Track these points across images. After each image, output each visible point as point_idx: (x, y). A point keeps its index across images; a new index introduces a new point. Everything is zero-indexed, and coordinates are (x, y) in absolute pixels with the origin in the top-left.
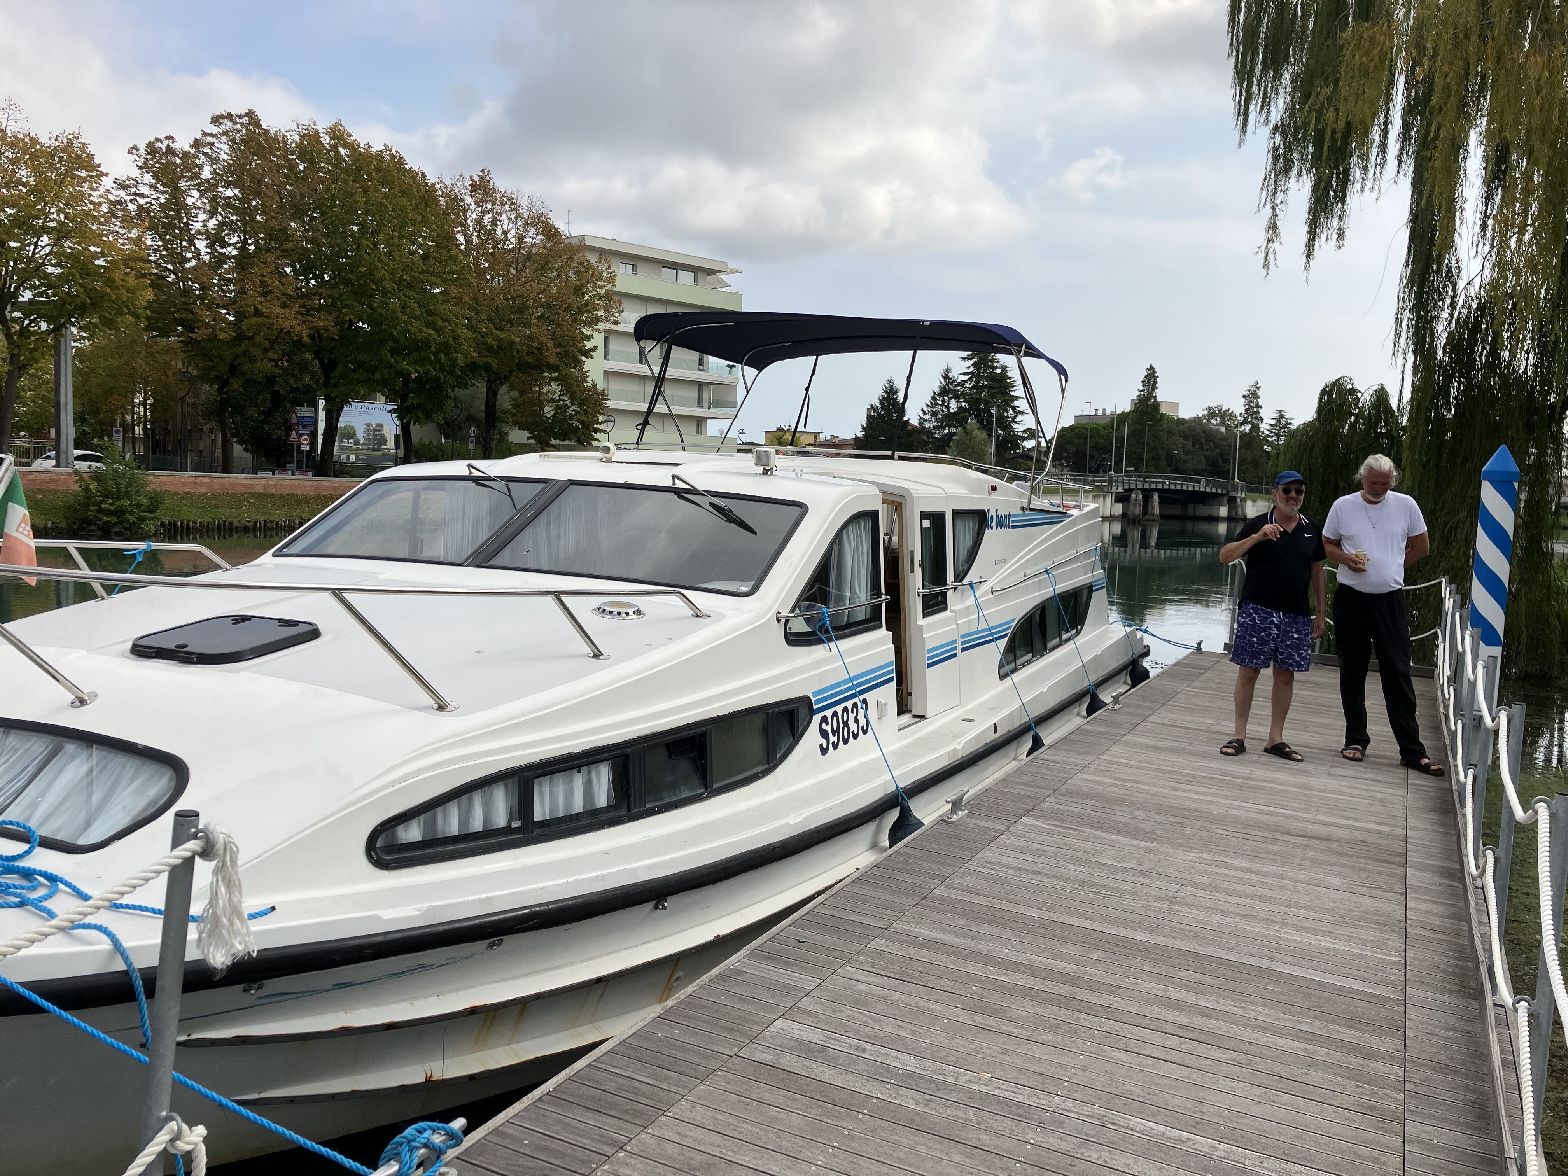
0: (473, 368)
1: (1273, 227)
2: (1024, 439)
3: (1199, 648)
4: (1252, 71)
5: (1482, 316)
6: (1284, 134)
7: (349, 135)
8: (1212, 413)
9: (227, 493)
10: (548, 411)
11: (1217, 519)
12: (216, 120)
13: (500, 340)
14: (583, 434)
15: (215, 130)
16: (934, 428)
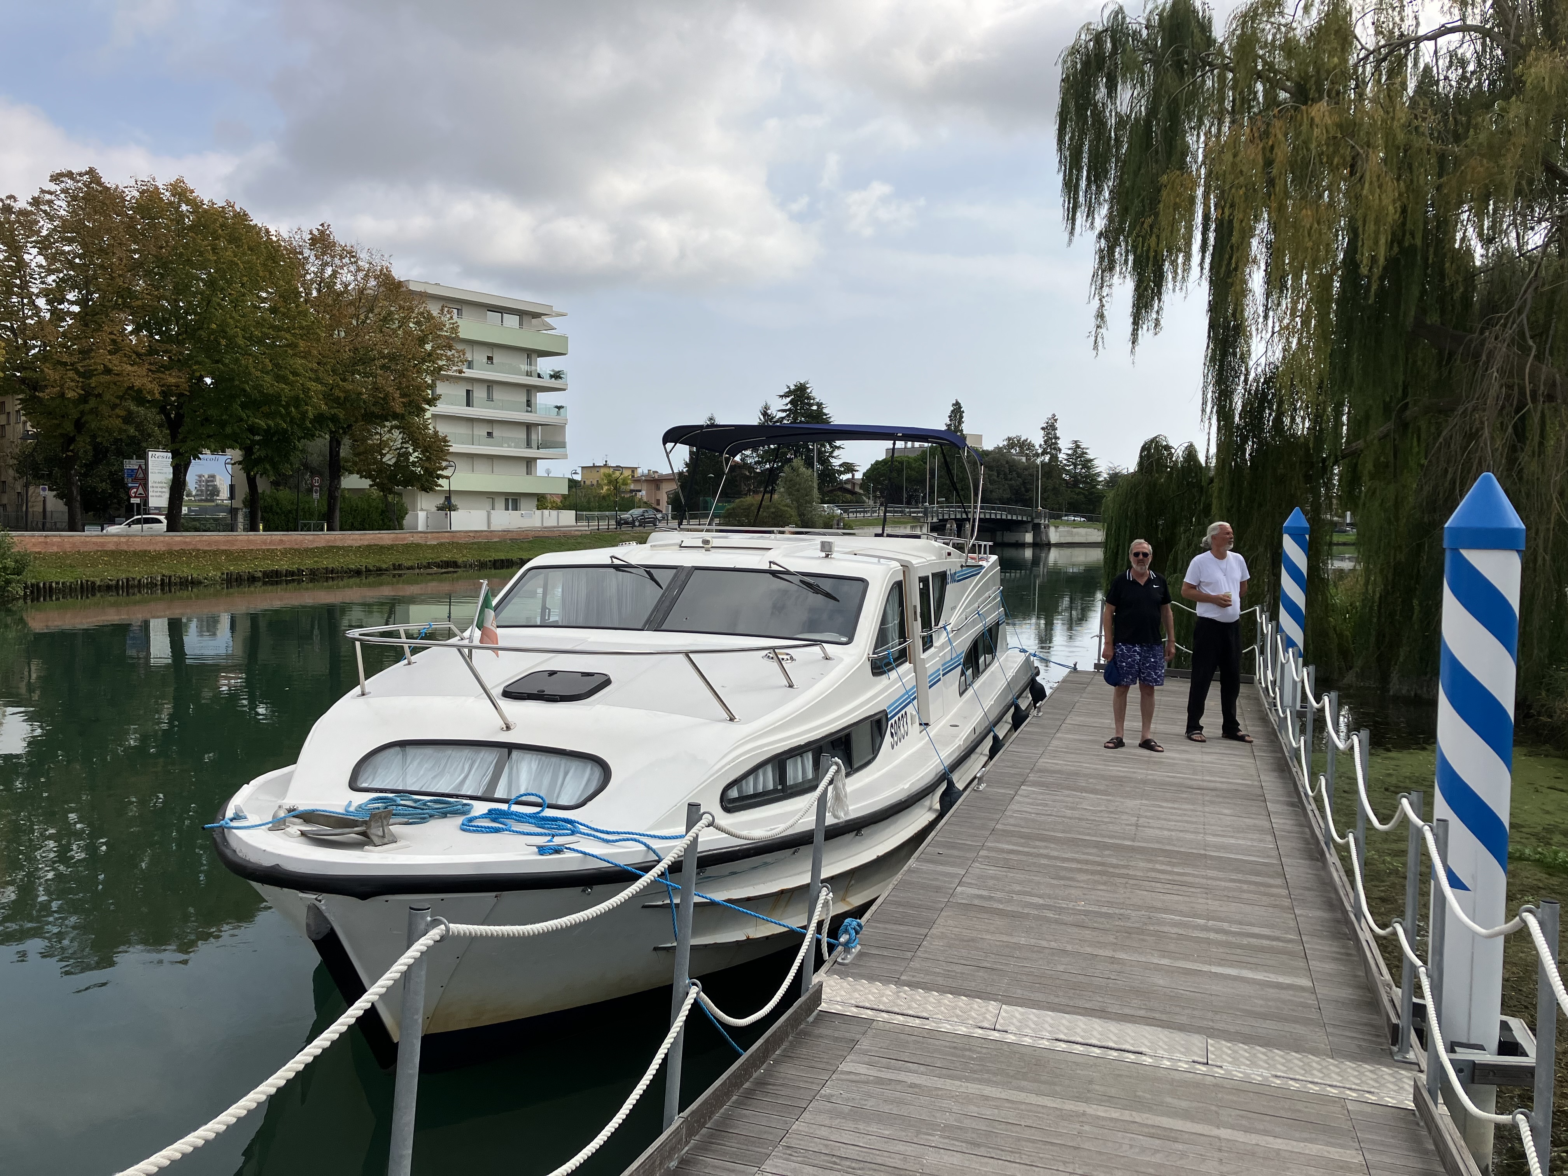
0: (320, 420)
1: (1101, 316)
2: (841, 473)
3: (1075, 668)
4: (1077, 186)
5: (1269, 388)
6: (1107, 238)
7: (192, 192)
8: (1012, 443)
9: (79, 552)
10: (389, 459)
11: (1023, 545)
12: (56, 178)
13: (346, 391)
14: (427, 481)
15: (53, 187)
16: (756, 463)
